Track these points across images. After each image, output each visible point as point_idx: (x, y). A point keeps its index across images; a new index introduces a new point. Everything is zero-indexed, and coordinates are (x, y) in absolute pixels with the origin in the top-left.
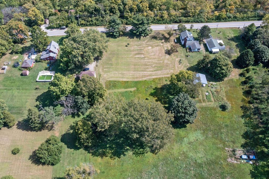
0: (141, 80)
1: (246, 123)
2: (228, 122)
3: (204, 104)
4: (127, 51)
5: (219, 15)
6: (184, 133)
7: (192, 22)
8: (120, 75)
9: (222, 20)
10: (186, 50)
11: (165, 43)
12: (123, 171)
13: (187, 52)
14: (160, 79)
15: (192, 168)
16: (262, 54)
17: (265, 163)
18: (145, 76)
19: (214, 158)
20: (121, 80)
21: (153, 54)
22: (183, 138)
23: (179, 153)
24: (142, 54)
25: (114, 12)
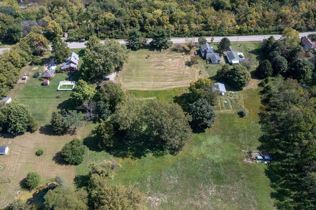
0: (161, 89)
1: (262, 128)
2: (246, 127)
3: (222, 111)
4: (148, 63)
5: (240, 28)
6: (203, 137)
7: (213, 35)
8: (140, 85)
9: (243, 34)
10: (207, 62)
11: (185, 55)
12: (144, 170)
13: (207, 64)
14: (180, 89)
15: (210, 168)
16: (280, 64)
17: (279, 163)
18: (165, 86)
19: (230, 158)
20: (141, 89)
21: (173, 65)
22: (202, 141)
23: (197, 154)
24: (162, 65)
25: (135, 25)
